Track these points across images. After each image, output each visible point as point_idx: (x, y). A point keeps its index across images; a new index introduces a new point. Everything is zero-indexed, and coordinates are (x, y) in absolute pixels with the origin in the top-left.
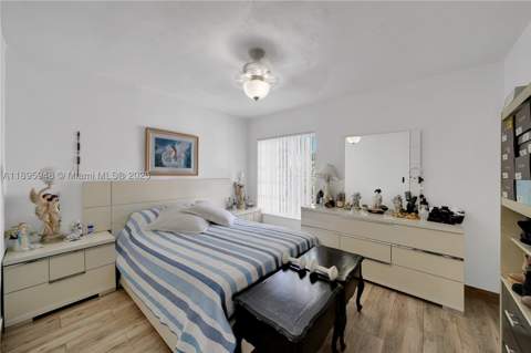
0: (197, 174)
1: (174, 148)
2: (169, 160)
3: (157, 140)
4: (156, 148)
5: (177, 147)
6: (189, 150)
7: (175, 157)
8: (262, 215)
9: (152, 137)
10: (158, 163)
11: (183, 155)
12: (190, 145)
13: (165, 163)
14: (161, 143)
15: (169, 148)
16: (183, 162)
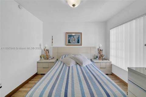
0: (81, 45)
1: (74, 37)
2: (72, 41)
3: (69, 36)
4: (69, 38)
5: (75, 37)
6: (79, 37)
7: (74, 40)
8: (112, 64)
9: (67, 35)
10: (69, 42)
11: (77, 39)
12: (79, 36)
13: (71, 42)
14: (70, 36)
15: (72, 37)
16: (76, 41)
